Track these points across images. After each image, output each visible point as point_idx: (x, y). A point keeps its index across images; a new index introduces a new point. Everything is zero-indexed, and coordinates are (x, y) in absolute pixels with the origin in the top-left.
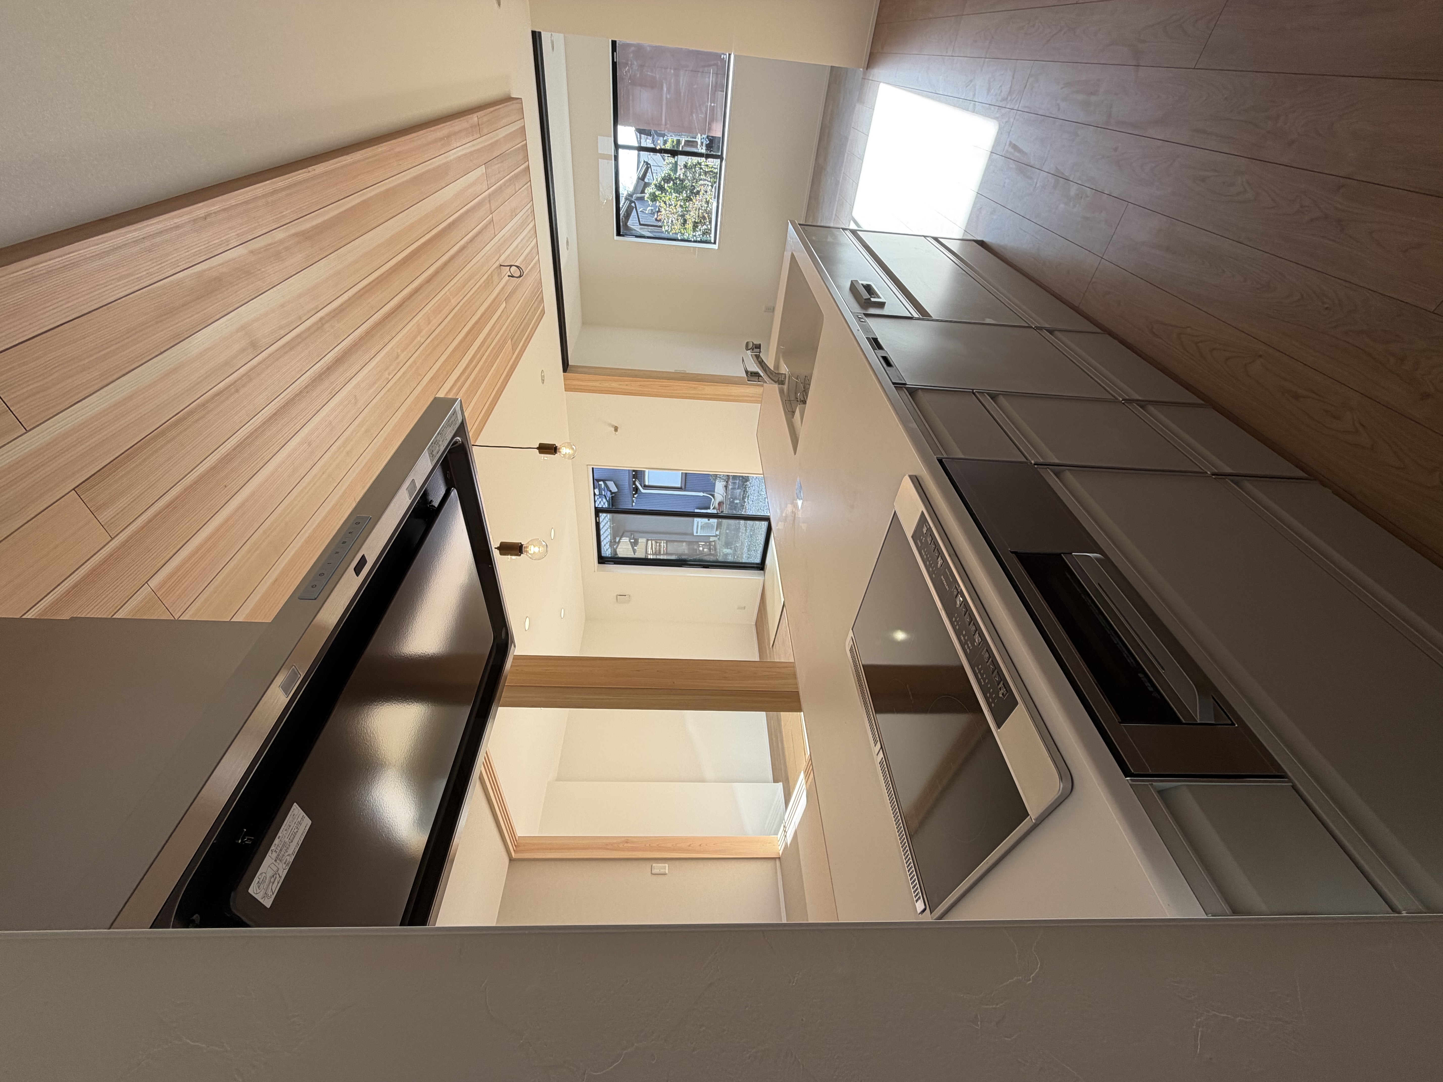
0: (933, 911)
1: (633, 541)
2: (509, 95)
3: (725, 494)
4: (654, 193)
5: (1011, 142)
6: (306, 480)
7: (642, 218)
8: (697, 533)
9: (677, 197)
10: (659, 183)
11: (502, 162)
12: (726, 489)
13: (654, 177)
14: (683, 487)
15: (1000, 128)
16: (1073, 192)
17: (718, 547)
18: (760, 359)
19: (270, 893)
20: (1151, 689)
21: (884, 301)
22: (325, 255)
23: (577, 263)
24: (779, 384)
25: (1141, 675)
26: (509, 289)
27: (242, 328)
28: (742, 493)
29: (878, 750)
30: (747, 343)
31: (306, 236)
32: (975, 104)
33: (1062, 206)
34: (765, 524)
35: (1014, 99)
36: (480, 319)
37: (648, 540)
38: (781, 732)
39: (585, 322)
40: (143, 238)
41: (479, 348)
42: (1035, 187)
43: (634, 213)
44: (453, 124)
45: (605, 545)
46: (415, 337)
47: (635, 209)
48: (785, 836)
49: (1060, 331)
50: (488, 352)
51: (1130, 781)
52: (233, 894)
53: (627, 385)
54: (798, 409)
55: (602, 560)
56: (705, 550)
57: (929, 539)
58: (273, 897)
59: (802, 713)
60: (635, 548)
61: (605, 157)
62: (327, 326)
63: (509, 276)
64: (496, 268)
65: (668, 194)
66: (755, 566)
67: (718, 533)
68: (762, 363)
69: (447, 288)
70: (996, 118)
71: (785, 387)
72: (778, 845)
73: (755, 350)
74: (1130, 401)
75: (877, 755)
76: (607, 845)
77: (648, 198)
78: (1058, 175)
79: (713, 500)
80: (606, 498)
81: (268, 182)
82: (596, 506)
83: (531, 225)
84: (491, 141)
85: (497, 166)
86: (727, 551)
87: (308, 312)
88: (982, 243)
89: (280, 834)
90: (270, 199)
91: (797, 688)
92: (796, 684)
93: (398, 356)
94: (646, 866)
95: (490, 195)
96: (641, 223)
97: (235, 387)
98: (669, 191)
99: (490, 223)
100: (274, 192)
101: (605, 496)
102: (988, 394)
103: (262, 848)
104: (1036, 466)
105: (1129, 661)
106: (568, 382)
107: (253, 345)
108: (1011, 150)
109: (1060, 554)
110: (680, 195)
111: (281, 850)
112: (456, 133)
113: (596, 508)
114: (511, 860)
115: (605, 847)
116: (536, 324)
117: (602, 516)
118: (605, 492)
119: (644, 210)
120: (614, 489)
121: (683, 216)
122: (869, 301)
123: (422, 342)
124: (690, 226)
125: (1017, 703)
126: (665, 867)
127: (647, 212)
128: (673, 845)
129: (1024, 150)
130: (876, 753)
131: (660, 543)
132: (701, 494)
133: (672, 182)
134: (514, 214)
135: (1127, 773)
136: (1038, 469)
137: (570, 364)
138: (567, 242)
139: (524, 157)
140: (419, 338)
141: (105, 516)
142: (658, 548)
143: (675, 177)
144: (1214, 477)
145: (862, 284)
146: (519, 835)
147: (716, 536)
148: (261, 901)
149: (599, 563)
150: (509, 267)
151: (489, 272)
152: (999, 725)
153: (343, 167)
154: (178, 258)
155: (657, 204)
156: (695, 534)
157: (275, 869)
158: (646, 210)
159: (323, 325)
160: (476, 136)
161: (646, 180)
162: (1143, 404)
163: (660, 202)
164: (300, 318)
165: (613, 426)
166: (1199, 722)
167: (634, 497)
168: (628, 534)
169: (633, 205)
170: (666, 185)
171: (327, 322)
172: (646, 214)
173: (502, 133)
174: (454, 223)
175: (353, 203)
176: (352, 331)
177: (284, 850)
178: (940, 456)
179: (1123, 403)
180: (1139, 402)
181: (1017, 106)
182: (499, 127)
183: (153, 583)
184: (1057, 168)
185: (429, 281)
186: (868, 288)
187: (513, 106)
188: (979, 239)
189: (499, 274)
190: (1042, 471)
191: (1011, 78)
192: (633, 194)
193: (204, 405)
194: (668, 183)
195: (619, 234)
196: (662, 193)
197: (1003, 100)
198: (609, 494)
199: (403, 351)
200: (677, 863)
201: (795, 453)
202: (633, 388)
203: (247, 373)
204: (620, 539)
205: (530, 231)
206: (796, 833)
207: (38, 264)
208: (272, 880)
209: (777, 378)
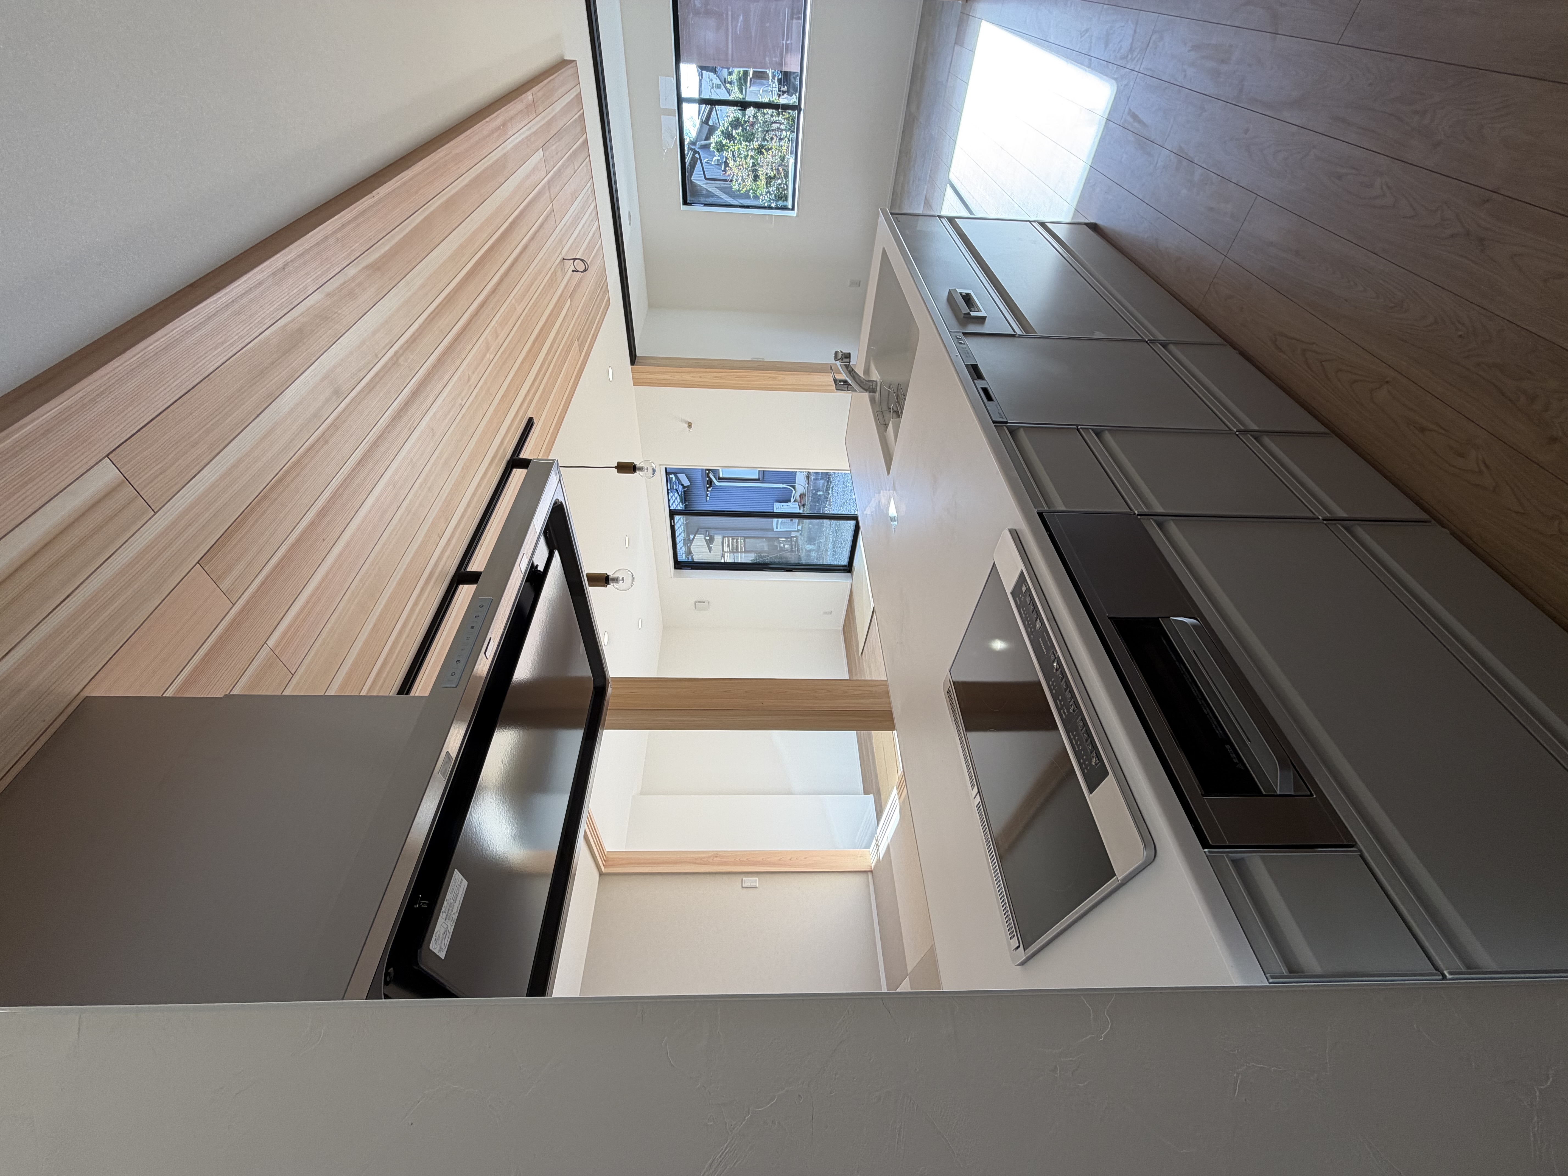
0: (1028, 948)
1: (708, 538)
2: (562, 57)
3: (807, 485)
4: (721, 142)
5: (1130, 110)
6: (394, 522)
7: (707, 171)
8: (777, 528)
9: (747, 146)
10: (726, 130)
11: (559, 141)
12: (808, 480)
13: (720, 122)
14: (761, 479)
15: (1118, 92)
16: (1197, 177)
17: (800, 543)
18: (849, 369)
19: (443, 947)
20: (1236, 761)
21: (986, 315)
22: (394, 284)
23: (641, 242)
24: (870, 392)
25: (1228, 747)
26: (574, 283)
27: (326, 377)
28: (826, 484)
29: (975, 794)
30: (836, 353)
31: (376, 267)
32: (1090, 60)
33: (1184, 191)
34: (852, 523)
35: (1135, 58)
36: (546, 323)
37: (724, 537)
38: (871, 744)
39: (652, 305)
40: (233, 301)
41: (547, 354)
42: (1155, 167)
43: (698, 165)
44: (507, 108)
45: (681, 548)
46: (485, 356)
47: (699, 161)
48: (878, 850)
49: (1175, 343)
50: (556, 357)
51: (1207, 853)
52: (419, 951)
53: (700, 377)
54: (891, 423)
55: (679, 565)
56: (786, 546)
57: (1028, 599)
58: (446, 950)
59: (895, 732)
60: (711, 546)
61: (668, 112)
62: (401, 360)
63: (573, 271)
64: (559, 263)
65: (736, 142)
66: (842, 568)
67: (800, 528)
68: (851, 371)
69: (512, 295)
70: (1116, 79)
71: (877, 395)
72: (869, 859)
73: (845, 360)
74: (1246, 432)
75: (975, 798)
76: (696, 859)
77: (714, 148)
78: (1181, 155)
79: (794, 491)
80: (678, 493)
81: (336, 217)
82: (672, 508)
83: (592, 206)
84: (546, 120)
85: (554, 147)
86: (809, 547)
87: (384, 348)
88: (1094, 227)
89: (447, 898)
90: (339, 235)
91: (890, 707)
92: (890, 703)
93: (469, 380)
94: (736, 881)
95: (549, 182)
96: (707, 177)
97: (323, 439)
98: (738, 138)
99: (551, 213)
100: (343, 226)
101: (677, 491)
102: (1092, 430)
103: (436, 911)
104: (1139, 517)
105: (1217, 732)
106: (636, 376)
107: (337, 392)
108: (1130, 119)
109: (1159, 618)
110: (749, 142)
111: (448, 910)
112: (512, 118)
113: (670, 510)
114: (601, 874)
115: (694, 862)
116: (602, 318)
117: (677, 518)
118: (676, 486)
119: (710, 161)
120: (686, 483)
121: (755, 171)
122: (967, 316)
123: (491, 359)
124: (762, 182)
125: (1107, 774)
126: (754, 881)
127: (713, 163)
128: (763, 859)
129: (1144, 121)
130: (974, 796)
131: (737, 539)
132: (781, 486)
133: (741, 128)
134: (574, 197)
135: (1205, 844)
136: (1142, 520)
137: (637, 355)
138: (630, 216)
139: (582, 130)
140: (488, 356)
141: (225, 585)
142: (735, 544)
143: (744, 121)
144: (1325, 522)
145: (961, 294)
146: (607, 850)
147: (798, 531)
148: (438, 954)
149: (675, 568)
150: (572, 261)
151: (553, 269)
152: (1091, 791)
153: (404, 184)
154: (263, 316)
155: (724, 154)
156: (775, 529)
157: (446, 926)
158: (712, 161)
159: (398, 359)
160: (531, 117)
161: (710, 123)
162: (1257, 436)
163: (727, 151)
164: (376, 356)
165: (686, 422)
166: (1278, 793)
167: (708, 491)
168: (703, 531)
169: (697, 155)
170: (734, 132)
171: (401, 355)
172: (711, 165)
173: (558, 106)
174: (514, 222)
175: (417, 221)
176: (425, 360)
177: (450, 911)
178: (1041, 509)
179: (1237, 435)
180: (1252, 433)
181: (1139, 66)
182: (555, 100)
183: (271, 642)
184: (1180, 147)
185: (494, 291)
186: (967, 298)
187: (567, 71)
188: (1092, 221)
189: (563, 268)
190: (1145, 521)
191: (1132, 32)
192: (697, 141)
193: (298, 461)
194: (736, 129)
195: (685, 203)
196: (730, 141)
197: (1122, 58)
198: (680, 488)
199: (474, 373)
200: (768, 876)
201: (888, 474)
202: (707, 380)
203: (333, 424)
204: (695, 536)
205: (591, 214)
206: (888, 848)
207: (148, 347)
208: (444, 935)
209: (868, 387)
